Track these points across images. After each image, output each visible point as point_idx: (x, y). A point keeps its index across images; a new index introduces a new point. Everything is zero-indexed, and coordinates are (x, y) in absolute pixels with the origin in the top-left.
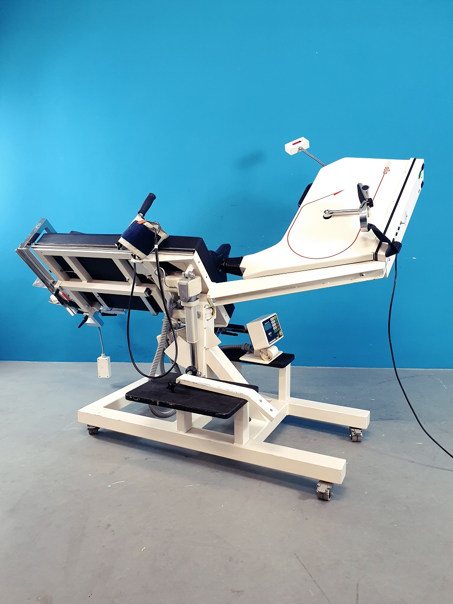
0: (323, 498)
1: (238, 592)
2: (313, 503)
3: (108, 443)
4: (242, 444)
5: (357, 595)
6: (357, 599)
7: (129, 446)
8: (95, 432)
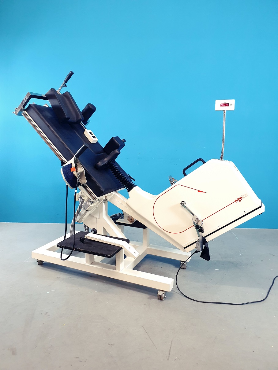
0: (160, 298)
1: (111, 345)
2: (155, 301)
3: (48, 269)
4: (120, 270)
5: (171, 345)
6: (171, 347)
7: (60, 271)
8: (41, 263)
